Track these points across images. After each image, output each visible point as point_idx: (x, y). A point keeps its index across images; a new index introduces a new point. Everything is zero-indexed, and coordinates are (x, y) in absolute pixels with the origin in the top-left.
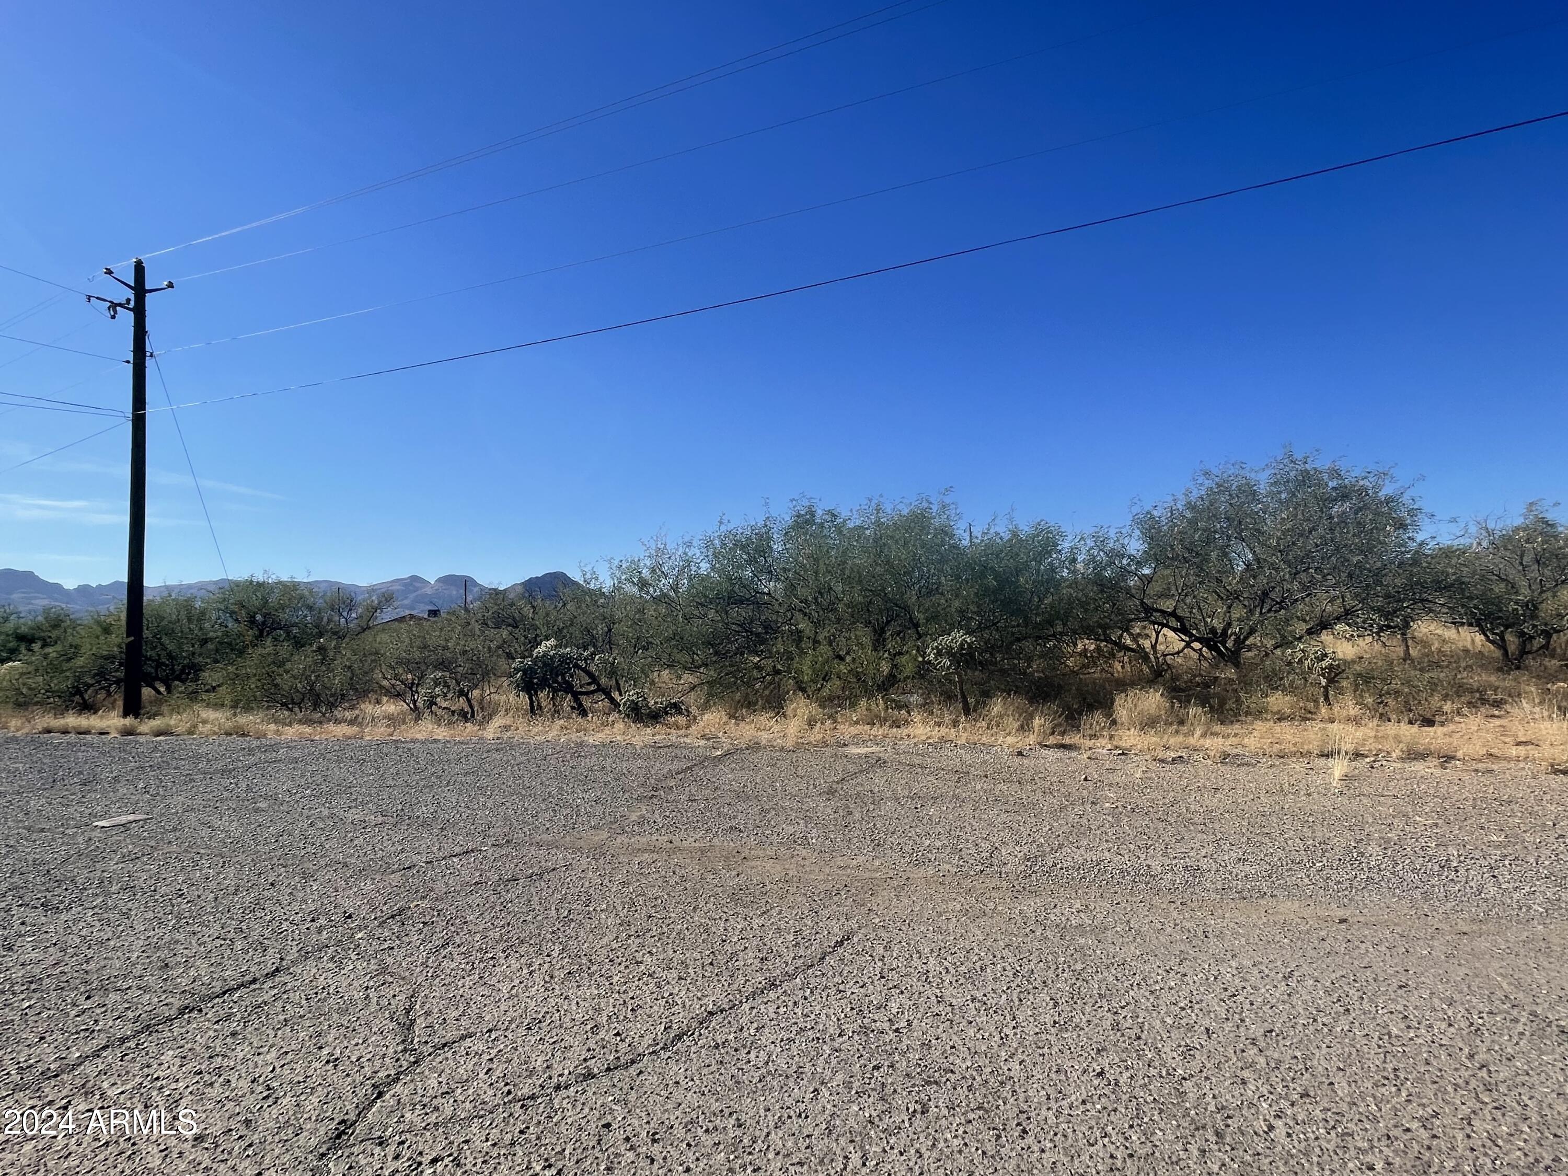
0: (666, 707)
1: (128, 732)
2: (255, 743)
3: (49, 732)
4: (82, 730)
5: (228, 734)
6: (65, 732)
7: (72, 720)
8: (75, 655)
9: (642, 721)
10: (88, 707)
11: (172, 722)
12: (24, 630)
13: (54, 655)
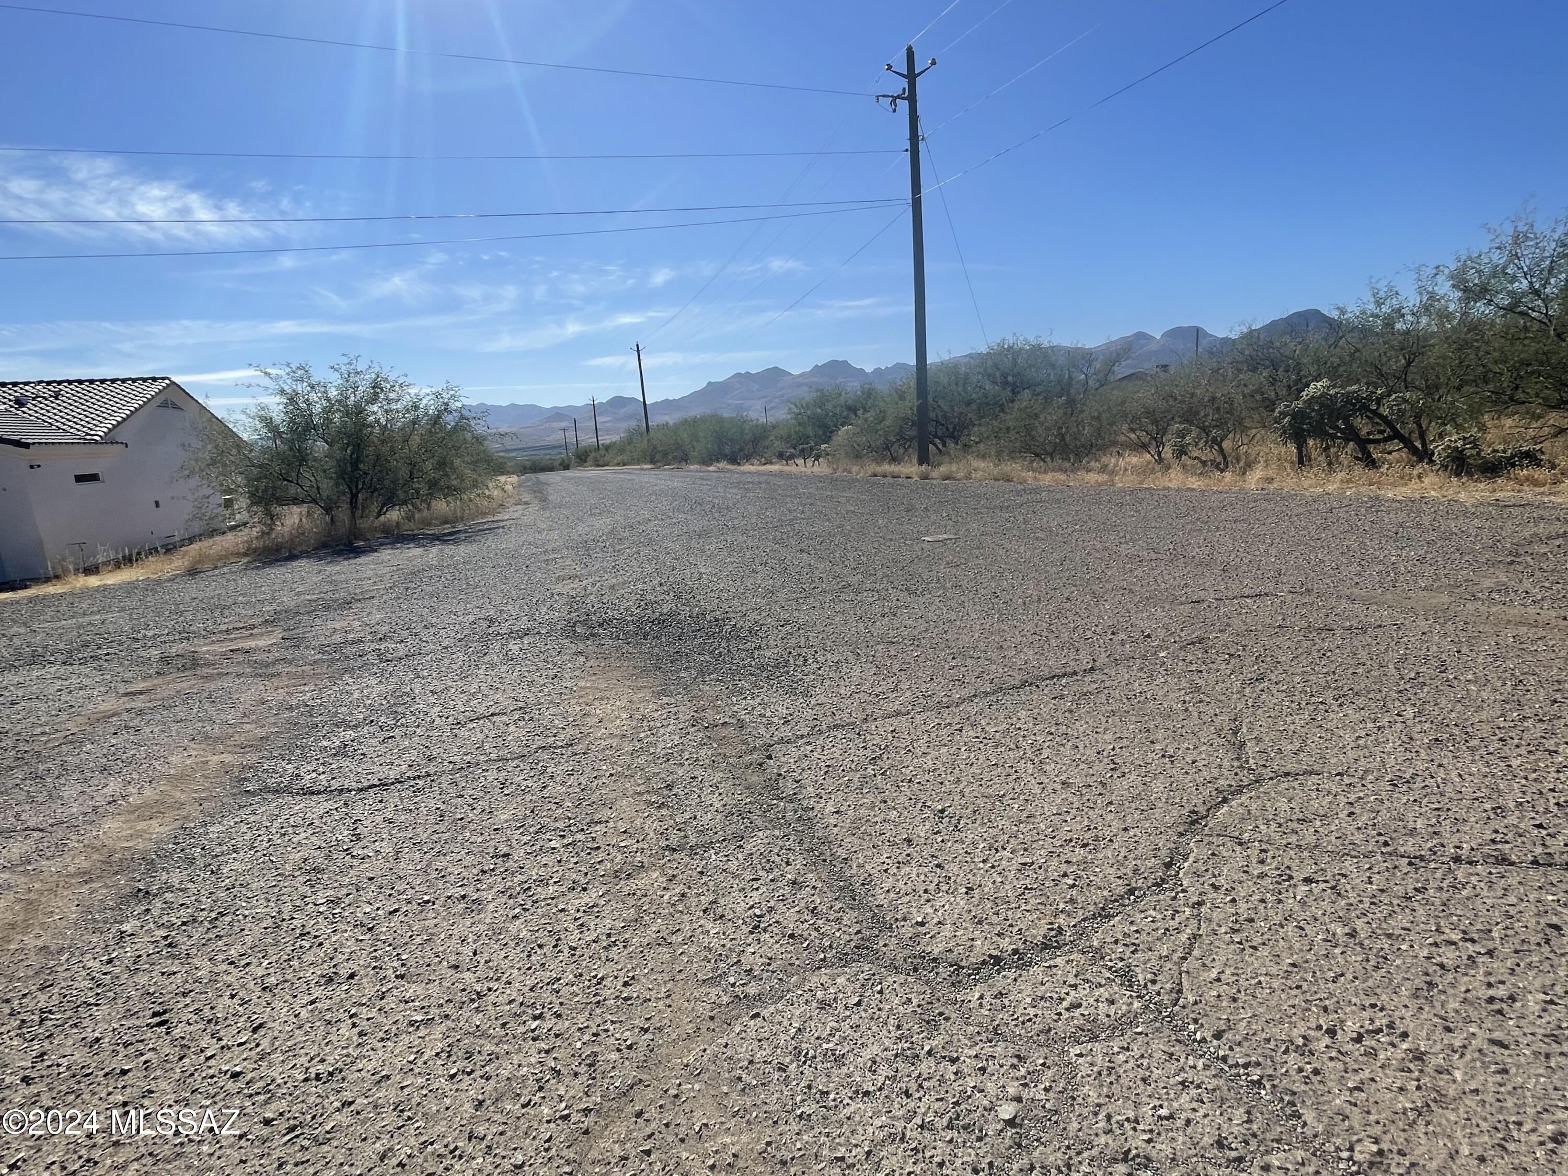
0: (1513, 456)
1: (925, 477)
2: (1020, 487)
3: (876, 476)
4: (895, 475)
5: (996, 480)
6: (885, 476)
7: (887, 468)
8: (884, 419)
9: (1470, 474)
10: (894, 460)
11: (954, 469)
12: (850, 402)
13: (871, 419)
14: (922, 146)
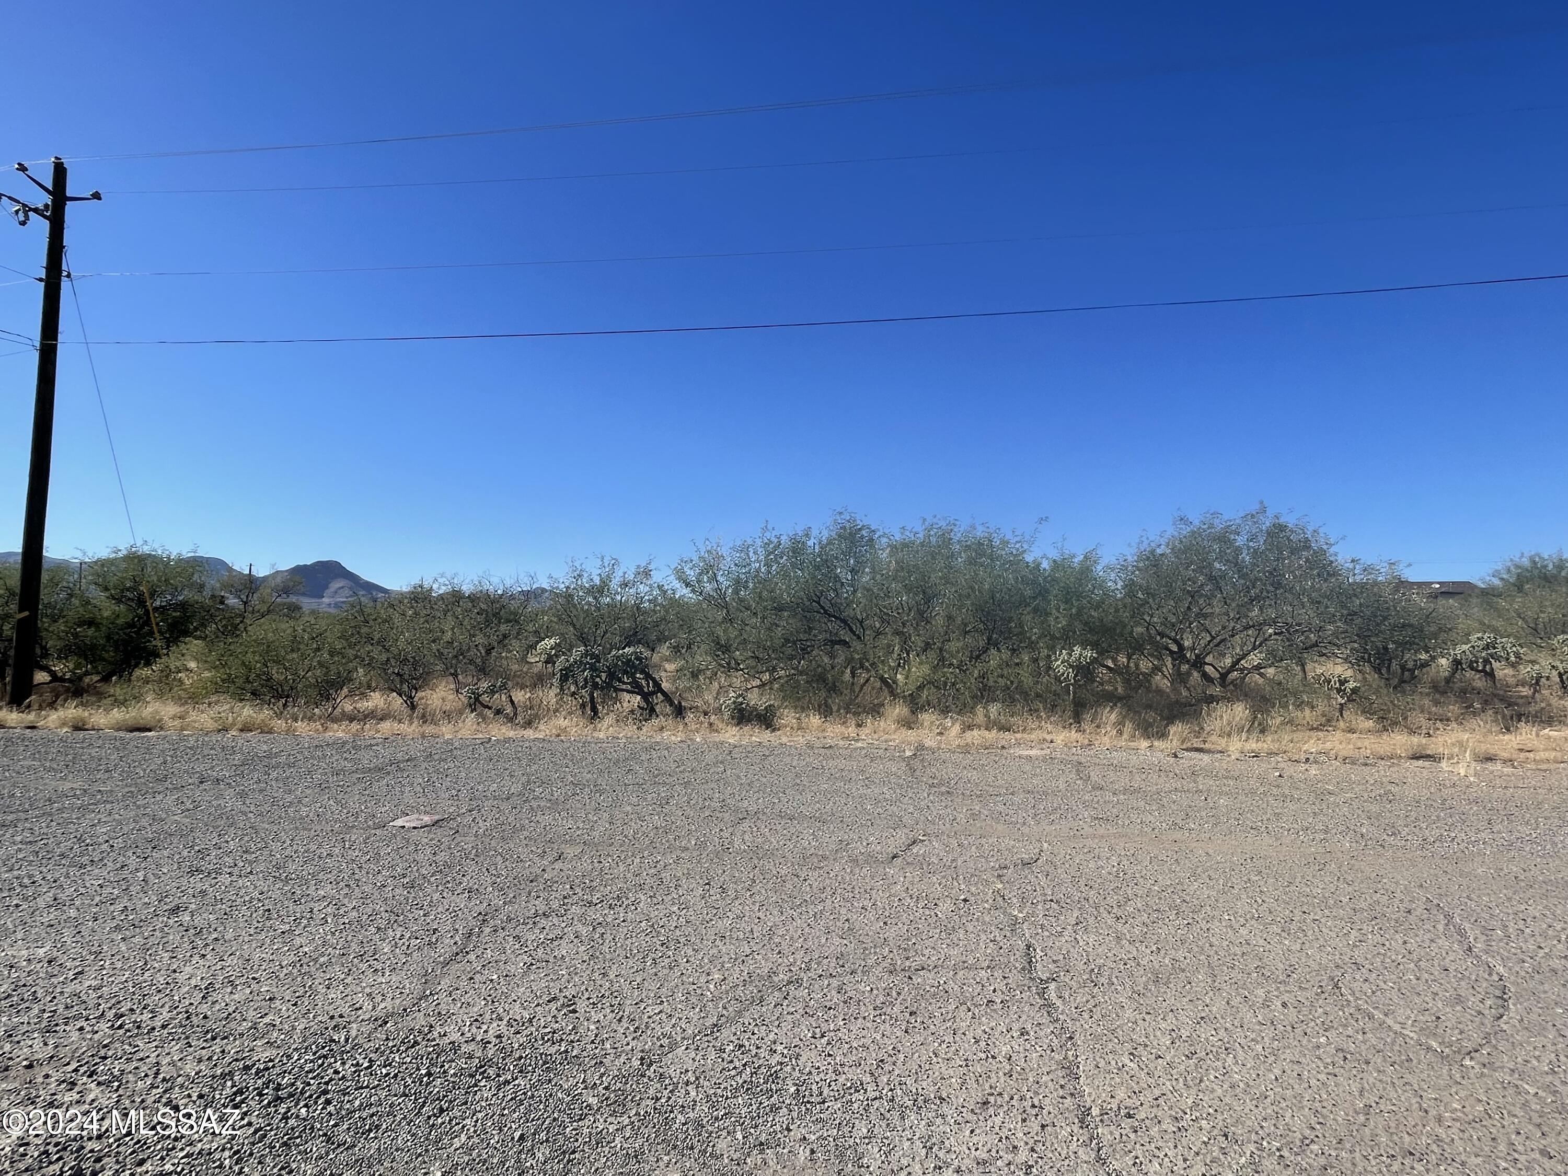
14: (65, 284)
